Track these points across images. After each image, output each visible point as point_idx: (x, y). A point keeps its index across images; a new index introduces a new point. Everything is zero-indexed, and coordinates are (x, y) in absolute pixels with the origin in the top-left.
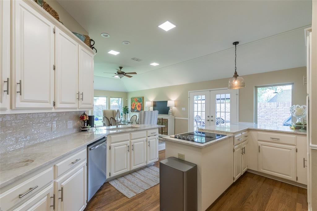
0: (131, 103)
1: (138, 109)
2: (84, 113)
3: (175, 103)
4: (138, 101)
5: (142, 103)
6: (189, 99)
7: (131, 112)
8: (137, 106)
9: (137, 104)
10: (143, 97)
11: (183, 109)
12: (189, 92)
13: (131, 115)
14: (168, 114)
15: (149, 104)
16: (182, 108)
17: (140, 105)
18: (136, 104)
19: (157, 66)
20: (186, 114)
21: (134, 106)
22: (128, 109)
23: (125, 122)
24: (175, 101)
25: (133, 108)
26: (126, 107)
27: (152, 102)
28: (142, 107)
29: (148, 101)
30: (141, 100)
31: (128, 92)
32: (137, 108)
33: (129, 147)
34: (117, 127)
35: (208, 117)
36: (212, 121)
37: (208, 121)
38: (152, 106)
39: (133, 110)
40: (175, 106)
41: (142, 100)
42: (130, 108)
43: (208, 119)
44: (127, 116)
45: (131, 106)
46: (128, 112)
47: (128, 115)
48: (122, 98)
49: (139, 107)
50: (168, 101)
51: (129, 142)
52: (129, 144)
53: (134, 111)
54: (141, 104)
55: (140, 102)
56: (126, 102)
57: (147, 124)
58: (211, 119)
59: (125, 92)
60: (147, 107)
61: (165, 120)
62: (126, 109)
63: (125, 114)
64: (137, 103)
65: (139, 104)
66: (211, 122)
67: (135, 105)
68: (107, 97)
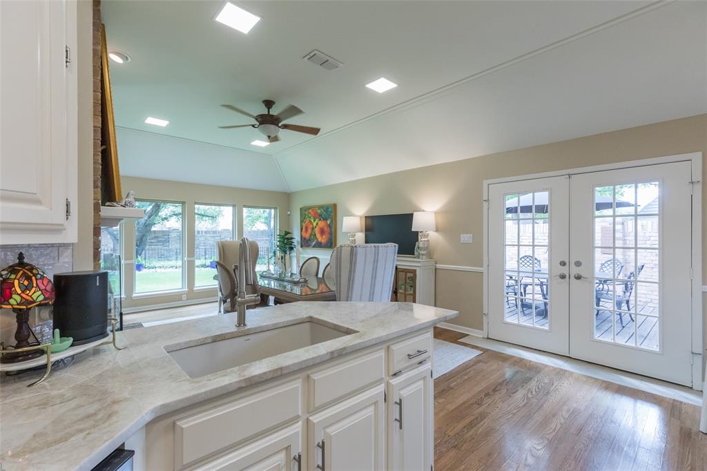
0: (302, 221)
1: (320, 240)
2: (21, 264)
3: (436, 220)
4: (320, 215)
5: (331, 222)
6: (485, 204)
7: (301, 247)
8: (317, 231)
9: (318, 224)
10: (335, 206)
11: (466, 238)
12: (485, 183)
13: (300, 255)
14: (414, 254)
15: (352, 223)
16: (462, 235)
17: (325, 228)
18: (315, 224)
19: (390, 93)
20: (475, 253)
21: (310, 230)
22: (292, 238)
23: (283, 281)
24: (436, 213)
25: (307, 236)
26: (287, 233)
27: (361, 217)
28: (331, 234)
29: (350, 214)
30: (329, 214)
31: (292, 193)
32: (318, 236)
33: (298, 459)
34: (241, 321)
35: (563, 264)
36: (578, 277)
37: (563, 277)
38: (361, 231)
39: (305, 243)
40: (437, 230)
41: (331, 212)
42: (297, 237)
43: (565, 270)
44: (290, 257)
45: (302, 230)
46: (291, 249)
47: (294, 254)
48: (275, 208)
49: (322, 232)
50: (415, 214)
51: (298, 427)
52: (298, 449)
53: (308, 246)
54: (329, 225)
55: (325, 219)
56: (285, 219)
57: (371, 299)
58: (575, 270)
59: (286, 193)
60: (347, 233)
61: (406, 271)
62: (288, 239)
63: (285, 252)
64: (317, 221)
65: (321, 224)
66: (573, 280)
67: (313, 229)
68: (234, 206)
